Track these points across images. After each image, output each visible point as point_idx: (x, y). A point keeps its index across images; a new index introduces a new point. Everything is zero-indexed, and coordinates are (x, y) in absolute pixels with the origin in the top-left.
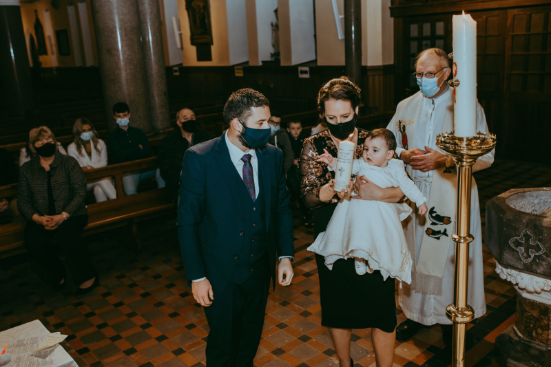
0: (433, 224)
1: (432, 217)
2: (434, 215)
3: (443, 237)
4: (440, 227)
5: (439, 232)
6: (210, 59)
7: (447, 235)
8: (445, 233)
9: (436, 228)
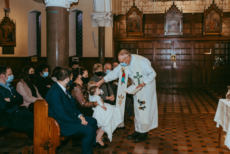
0: (141, 105)
1: (139, 103)
2: (140, 102)
3: (145, 109)
4: (143, 106)
5: (143, 107)
6: (13, 54)
7: (145, 108)
8: (145, 107)
9: (142, 106)
